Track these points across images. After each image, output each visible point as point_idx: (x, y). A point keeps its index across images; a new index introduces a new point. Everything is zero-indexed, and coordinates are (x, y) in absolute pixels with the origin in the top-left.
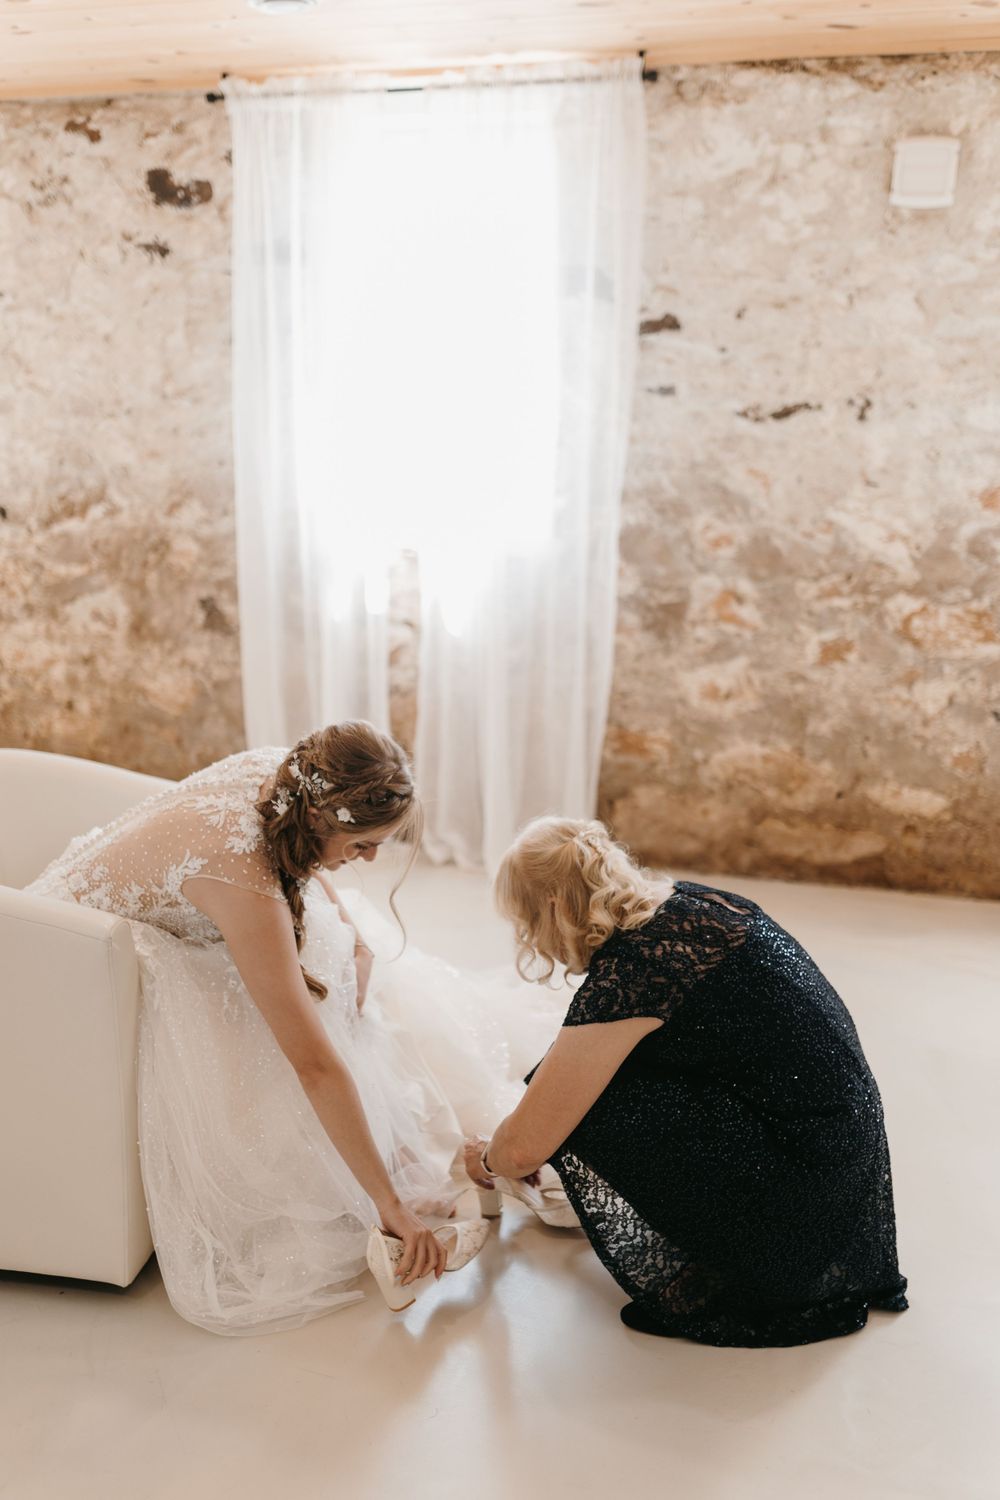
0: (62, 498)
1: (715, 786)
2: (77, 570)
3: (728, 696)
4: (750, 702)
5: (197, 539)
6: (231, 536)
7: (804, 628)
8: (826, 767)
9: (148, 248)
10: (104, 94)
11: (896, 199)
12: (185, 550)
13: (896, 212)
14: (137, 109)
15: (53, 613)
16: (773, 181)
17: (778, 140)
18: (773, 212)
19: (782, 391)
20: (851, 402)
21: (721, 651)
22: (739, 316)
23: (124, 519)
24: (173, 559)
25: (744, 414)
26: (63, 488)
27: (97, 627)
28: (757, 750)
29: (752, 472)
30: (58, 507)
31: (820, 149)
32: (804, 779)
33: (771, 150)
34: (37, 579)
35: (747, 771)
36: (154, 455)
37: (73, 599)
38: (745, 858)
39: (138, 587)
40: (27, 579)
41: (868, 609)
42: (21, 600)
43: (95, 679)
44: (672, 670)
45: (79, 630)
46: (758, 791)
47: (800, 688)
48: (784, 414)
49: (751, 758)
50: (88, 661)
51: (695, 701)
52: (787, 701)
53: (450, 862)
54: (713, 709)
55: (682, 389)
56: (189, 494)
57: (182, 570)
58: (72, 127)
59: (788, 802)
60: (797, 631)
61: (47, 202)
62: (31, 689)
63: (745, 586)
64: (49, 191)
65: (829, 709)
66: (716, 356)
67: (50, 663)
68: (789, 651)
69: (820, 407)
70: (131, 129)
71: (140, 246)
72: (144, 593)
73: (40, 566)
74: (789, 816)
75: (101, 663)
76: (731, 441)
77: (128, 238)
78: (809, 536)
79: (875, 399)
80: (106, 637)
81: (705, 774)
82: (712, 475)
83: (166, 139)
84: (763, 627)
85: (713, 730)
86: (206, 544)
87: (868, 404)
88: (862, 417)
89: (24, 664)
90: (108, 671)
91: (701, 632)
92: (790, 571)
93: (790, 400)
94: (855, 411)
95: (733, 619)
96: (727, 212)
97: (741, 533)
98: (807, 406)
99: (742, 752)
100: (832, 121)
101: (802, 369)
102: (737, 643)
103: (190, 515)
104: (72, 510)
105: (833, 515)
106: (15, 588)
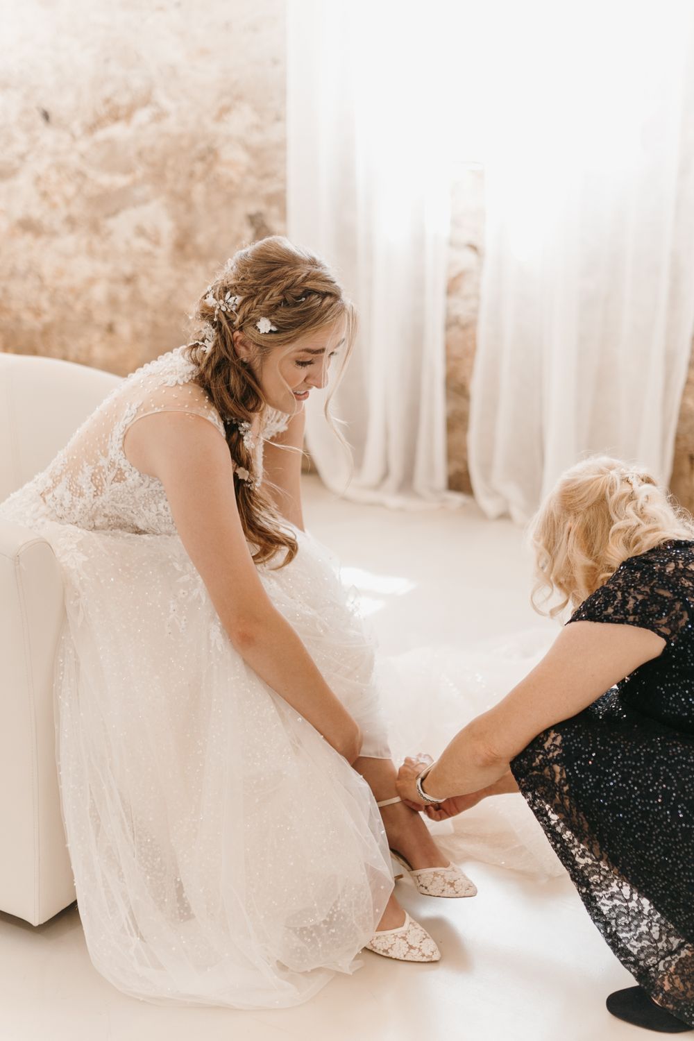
0: (107, 101)
2: (121, 181)
5: (247, 148)
6: (282, 146)
12: (234, 159)
15: (95, 227)
23: (171, 125)
24: (220, 169)
26: (108, 89)
27: (141, 244)
30: (103, 111)
34: (80, 189)
36: (204, 53)
37: (115, 213)
39: (183, 200)
40: (70, 189)
42: (63, 212)
43: (137, 300)
45: (121, 246)
50: (130, 280)
53: (505, 516)
56: (239, 98)
57: (231, 182)
62: (71, 308)
67: (91, 281)
72: (190, 207)
73: (83, 176)
75: (143, 283)
80: (149, 254)
86: (256, 153)
89: (65, 282)
90: (151, 292)
103: (239, 121)
104: (117, 114)
106: (57, 199)
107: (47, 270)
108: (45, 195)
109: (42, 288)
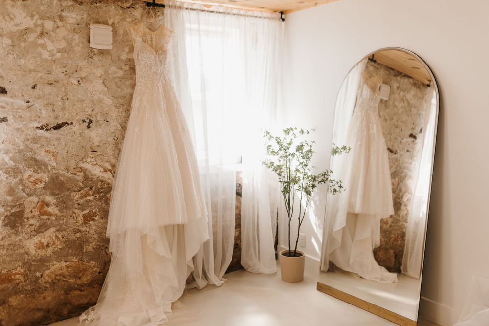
1: (48, 286)
3: (48, 246)
4: (59, 245)
7: (76, 211)
8: (93, 263)
11: (92, 45)
13: (92, 50)
16: (42, 34)
17: (42, 18)
18: (44, 46)
19: (56, 118)
20: (84, 121)
21: (42, 228)
22: (33, 88)
25: (41, 128)
28: (64, 264)
29: (47, 151)
31: (60, 24)
32: (85, 270)
33: (39, 22)
35: (60, 275)
38: (65, 312)
41: (100, 199)
44: (20, 240)
46: (67, 281)
47: (78, 235)
48: (58, 127)
49: (61, 269)
51: (33, 251)
52: (75, 241)
54: (42, 253)
55: (10, 118)
59: (79, 282)
60: (74, 212)
63: (49, 199)
65: (91, 240)
66: (26, 104)
68: (72, 221)
69: (72, 123)
74: (80, 288)
76: (35, 140)
78: (75, 174)
79: (93, 119)
81: (42, 281)
82: (29, 154)
84: (59, 214)
85: (43, 262)
87: (91, 121)
88: (89, 127)
91: (32, 222)
92: (68, 190)
93: (60, 122)
94: (87, 124)
95: (46, 213)
96: (23, 45)
97: (45, 177)
98: (67, 123)
99: (57, 267)
100: (63, 14)
101: (63, 109)
102: (49, 222)
105: (81, 165)
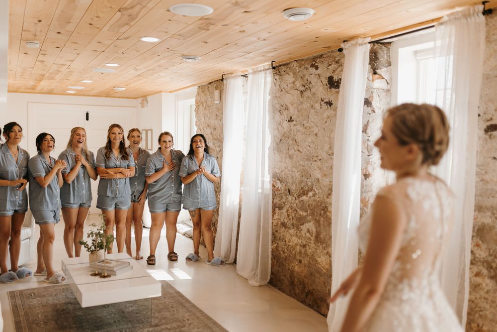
0: (302, 188)
2: (305, 214)
9: (326, 103)
10: (320, 53)
14: (328, 57)
15: (298, 228)
23: (317, 198)
24: (328, 214)
26: (302, 185)
27: (308, 235)
30: (301, 191)
34: (295, 214)
36: (325, 175)
37: (303, 224)
39: (318, 222)
43: (306, 253)
45: (304, 234)
50: (304, 246)
58: (312, 66)
61: (305, 91)
62: (292, 252)
64: (306, 87)
67: (297, 245)
70: (326, 63)
71: (325, 103)
72: (319, 225)
73: (297, 211)
75: (307, 248)
77: (322, 101)
80: (310, 239)
83: (334, 66)
89: (291, 244)
90: (309, 251)
104: (305, 193)
106: (291, 217)
107: (287, 240)
108: (288, 215)
109: (285, 245)
